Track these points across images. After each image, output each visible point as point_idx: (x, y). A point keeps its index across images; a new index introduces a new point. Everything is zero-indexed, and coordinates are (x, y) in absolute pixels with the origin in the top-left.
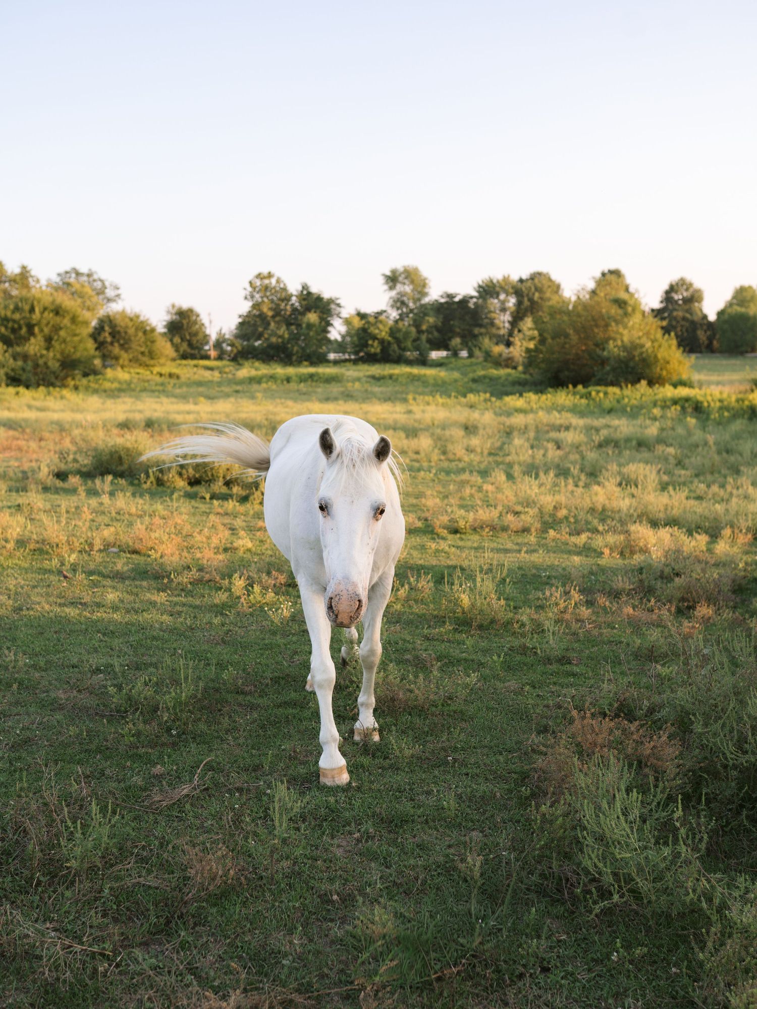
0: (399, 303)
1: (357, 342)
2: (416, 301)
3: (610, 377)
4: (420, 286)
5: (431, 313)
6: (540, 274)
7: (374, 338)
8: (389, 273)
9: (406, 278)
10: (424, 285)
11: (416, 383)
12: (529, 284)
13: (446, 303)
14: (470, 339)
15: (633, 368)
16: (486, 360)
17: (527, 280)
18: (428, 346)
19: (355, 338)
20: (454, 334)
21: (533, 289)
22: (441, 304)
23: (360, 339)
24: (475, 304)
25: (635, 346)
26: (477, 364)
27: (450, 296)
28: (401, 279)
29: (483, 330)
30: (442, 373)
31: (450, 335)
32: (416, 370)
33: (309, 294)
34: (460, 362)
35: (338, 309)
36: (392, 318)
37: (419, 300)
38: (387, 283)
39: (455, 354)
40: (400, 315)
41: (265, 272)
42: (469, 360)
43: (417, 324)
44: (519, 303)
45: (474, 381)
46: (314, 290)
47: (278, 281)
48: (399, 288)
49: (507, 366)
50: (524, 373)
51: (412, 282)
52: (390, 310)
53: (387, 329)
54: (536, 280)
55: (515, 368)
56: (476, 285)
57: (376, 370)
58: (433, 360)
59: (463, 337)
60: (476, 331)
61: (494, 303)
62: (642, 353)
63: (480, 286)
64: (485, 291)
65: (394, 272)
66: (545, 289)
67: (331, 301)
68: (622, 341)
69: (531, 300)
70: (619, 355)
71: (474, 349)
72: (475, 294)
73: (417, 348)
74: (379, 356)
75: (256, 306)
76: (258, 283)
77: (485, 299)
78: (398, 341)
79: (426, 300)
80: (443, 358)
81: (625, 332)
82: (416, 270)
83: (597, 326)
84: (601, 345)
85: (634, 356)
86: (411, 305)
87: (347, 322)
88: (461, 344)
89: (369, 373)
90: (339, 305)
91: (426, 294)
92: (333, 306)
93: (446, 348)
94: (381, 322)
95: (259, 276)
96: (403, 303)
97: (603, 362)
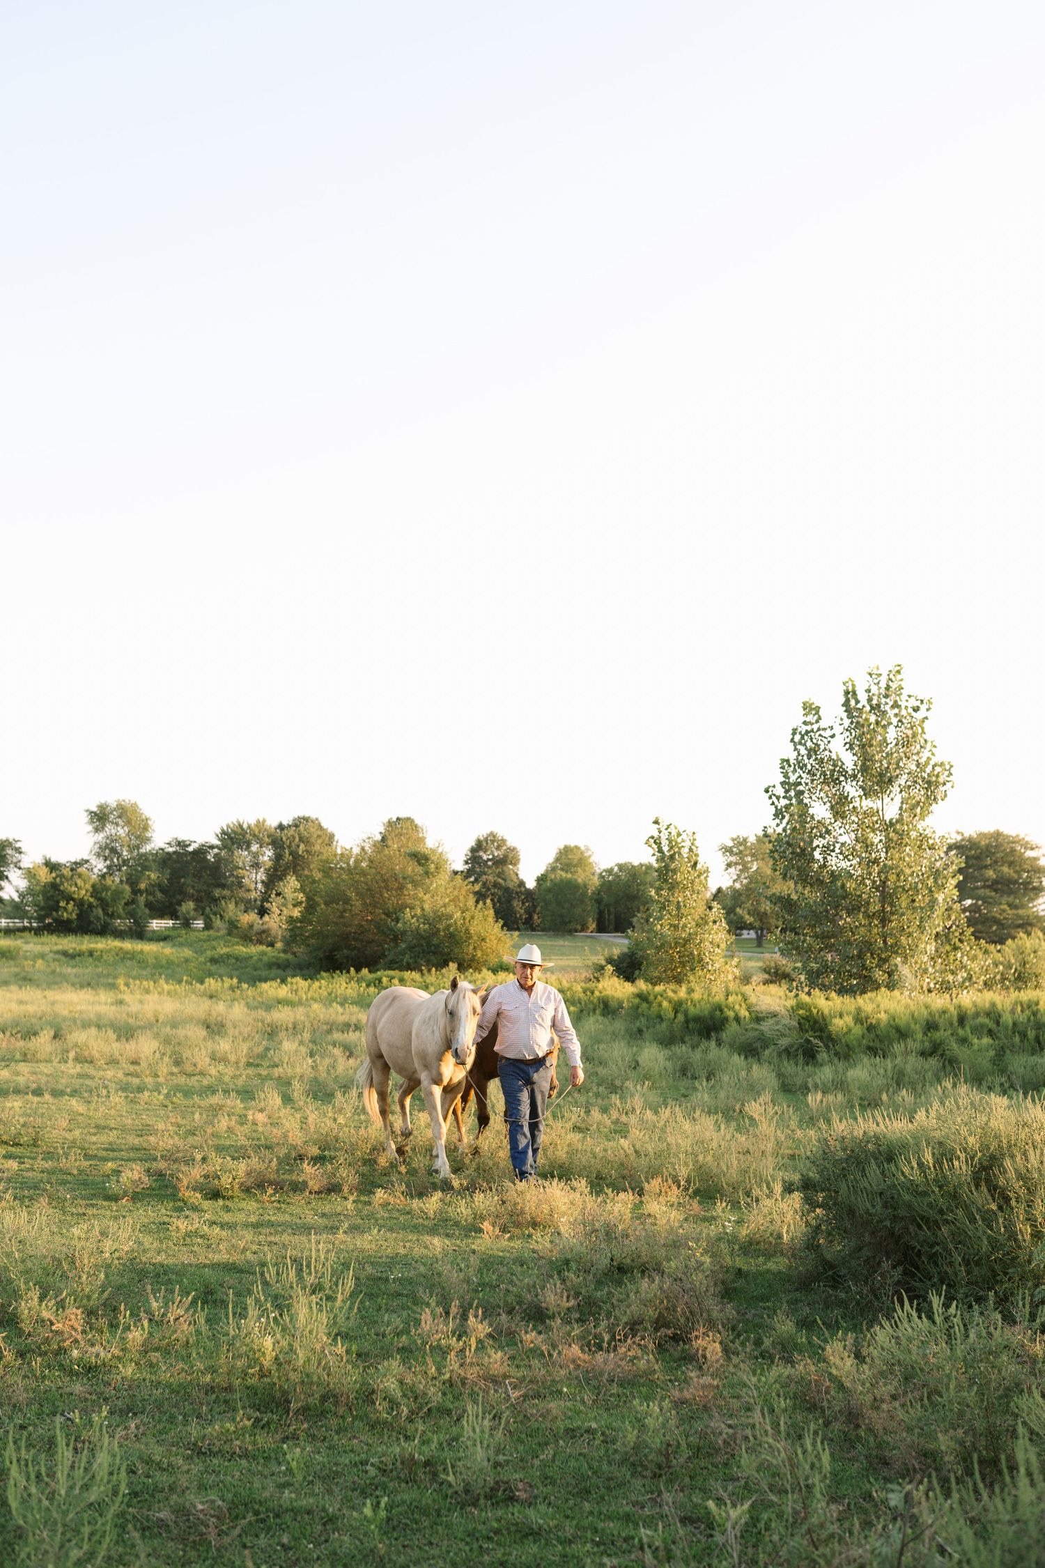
0: (108, 850)
1: (42, 904)
2: (131, 849)
3: (407, 959)
4: (140, 828)
5: (154, 866)
6: (306, 819)
7: (69, 898)
8: (95, 809)
9: (120, 817)
10: (146, 828)
11: (129, 963)
12: (292, 831)
13: (175, 853)
14: (208, 903)
15: (437, 946)
16: (229, 934)
17: (290, 826)
18: (147, 911)
19: (41, 897)
20: (185, 896)
21: (297, 839)
22: (168, 853)
23: (47, 899)
24: (216, 855)
25: (440, 917)
26: (216, 939)
27: (181, 844)
28: (112, 817)
29: (226, 892)
30: (167, 950)
31: (179, 897)
32: (128, 945)
34: (193, 936)
35: (17, 855)
36: (96, 870)
37: (138, 847)
38: (92, 822)
39: (187, 924)
40: (108, 867)
42: (206, 933)
43: (132, 881)
44: (278, 857)
45: (213, 961)
48: (110, 829)
49: (261, 943)
50: (285, 951)
51: (128, 823)
52: (94, 861)
53: (88, 886)
54: (301, 828)
55: (272, 945)
56: (218, 831)
57: (69, 943)
58: (154, 931)
59: (198, 900)
60: (217, 893)
61: (242, 857)
62: (449, 926)
63: (223, 832)
64: (230, 838)
65: (102, 807)
66: (313, 840)
67: (7, 845)
68: (423, 909)
69: (294, 854)
70: (418, 928)
71: (213, 917)
72: (217, 842)
73: (131, 915)
74: (74, 925)
77: (230, 850)
78: (104, 904)
79: (147, 848)
80: (167, 929)
81: (426, 897)
82: (134, 806)
83: (387, 888)
84: (394, 914)
85: (438, 930)
86: (125, 854)
87: (30, 874)
88: (195, 910)
89: (60, 947)
90: (19, 851)
91: (148, 840)
92: (9, 851)
93: (173, 915)
94: (80, 876)
96: (113, 850)
97: (396, 937)
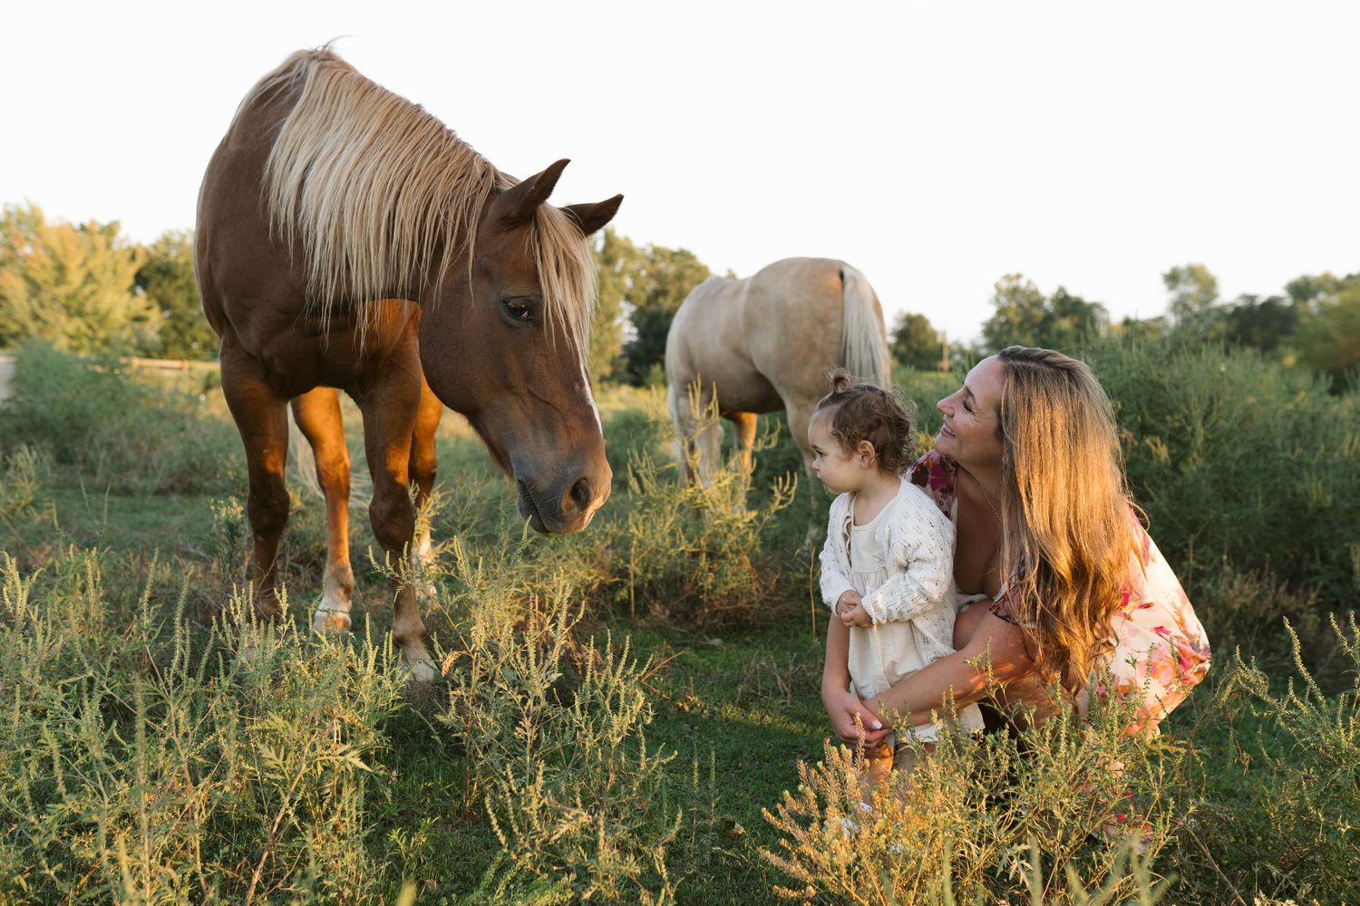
0: (1181, 306)
2: (1201, 304)
4: (1208, 286)
5: (1222, 320)
8: (1167, 270)
9: (1189, 277)
10: (1213, 285)
13: (1245, 307)
22: (1237, 308)
24: (1287, 306)
27: (1252, 298)
28: (1184, 276)
33: (1066, 298)
35: (1104, 315)
36: (1170, 326)
37: (1208, 302)
38: (1166, 283)
40: (1182, 322)
41: (1013, 272)
46: (1073, 292)
47: (1029, 282)
48: (1182, 288)
51: (1198, 282)
52: (1169, 317)
61: (1311, 304)
63: (1292, 285)
64: (1298, 290)
65: (1175, 270)
67: (1095, 305)
72: (1286, 295)
75: (1001, 312)
76: (1005, 285)
77: (1300, 301)
79: (1217, 303)
82: (1202, 267)
86: (1196, 308)
90: (1105, 311)
91: (1215, 296)
92: (1096, 312)
95: (1008, 278)
96: (1186, 307)
